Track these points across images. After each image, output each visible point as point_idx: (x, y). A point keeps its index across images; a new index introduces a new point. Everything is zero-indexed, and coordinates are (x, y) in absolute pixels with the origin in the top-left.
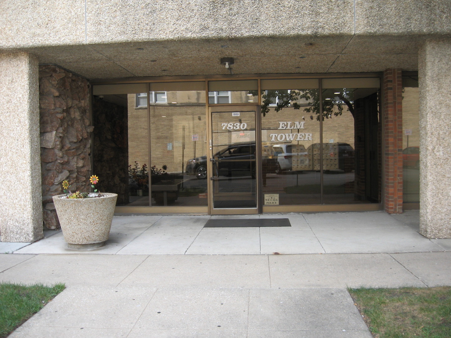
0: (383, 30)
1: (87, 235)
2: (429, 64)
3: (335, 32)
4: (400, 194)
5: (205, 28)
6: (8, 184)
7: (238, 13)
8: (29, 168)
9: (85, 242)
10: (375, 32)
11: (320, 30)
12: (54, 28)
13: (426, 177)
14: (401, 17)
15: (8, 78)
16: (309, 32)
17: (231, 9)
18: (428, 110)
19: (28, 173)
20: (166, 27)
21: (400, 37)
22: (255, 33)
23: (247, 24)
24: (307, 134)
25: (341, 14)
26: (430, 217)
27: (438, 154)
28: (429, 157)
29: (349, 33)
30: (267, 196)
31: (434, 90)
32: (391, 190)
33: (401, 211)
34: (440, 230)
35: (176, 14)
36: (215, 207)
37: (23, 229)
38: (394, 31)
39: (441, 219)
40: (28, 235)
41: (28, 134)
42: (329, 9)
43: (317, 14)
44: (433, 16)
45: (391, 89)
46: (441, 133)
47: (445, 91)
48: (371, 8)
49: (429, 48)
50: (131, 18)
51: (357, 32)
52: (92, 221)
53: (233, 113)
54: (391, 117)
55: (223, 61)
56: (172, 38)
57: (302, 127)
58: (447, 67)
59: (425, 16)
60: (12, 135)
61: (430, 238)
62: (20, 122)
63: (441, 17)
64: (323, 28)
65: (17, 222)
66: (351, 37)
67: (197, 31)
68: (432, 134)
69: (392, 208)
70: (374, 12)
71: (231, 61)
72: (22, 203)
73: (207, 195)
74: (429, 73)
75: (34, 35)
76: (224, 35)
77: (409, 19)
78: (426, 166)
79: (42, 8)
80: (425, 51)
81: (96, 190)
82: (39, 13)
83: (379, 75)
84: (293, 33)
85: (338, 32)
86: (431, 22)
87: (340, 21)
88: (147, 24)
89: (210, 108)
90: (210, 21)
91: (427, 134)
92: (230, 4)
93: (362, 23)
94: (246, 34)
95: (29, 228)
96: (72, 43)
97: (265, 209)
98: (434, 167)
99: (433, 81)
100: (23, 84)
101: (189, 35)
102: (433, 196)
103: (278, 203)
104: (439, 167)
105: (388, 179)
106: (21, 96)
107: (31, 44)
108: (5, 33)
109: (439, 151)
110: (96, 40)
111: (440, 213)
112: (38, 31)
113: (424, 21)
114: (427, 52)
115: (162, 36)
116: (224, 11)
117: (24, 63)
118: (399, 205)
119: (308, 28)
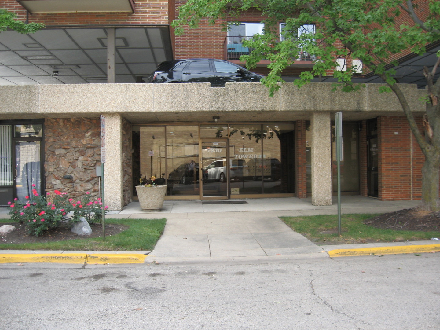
0: (294, 109)
1: (155, 204)
2: (315, 124)
3: (271, 110)
4: (305, 187)
5: (212, 107)
6: (108, 180)
7: (227, 100)
8: (120, 172)
9: (154, 208)
10: (290, 110)
11: (265, 108)
12: (137, 103)
13: (314, 176)
14: (301, 103)
15: (109, 127)
16: (260, 110)
17: (224, 98)
18: (314, 145)
19: (120, 175)
20: (193, 105)
21: (301, 111)
22: (235, 109)
23: (231, 105)
24: (255, 155)
25: (274, 101)
26: (316, 196)
27: (319, 166)
28: (315, 167)
29: (278, 110)
30: (232, 190)
31: (317, 136)
32: (300, 185)
33: (306, 197)
34: (320, 201)
35: (198, 99)
36: (204, 196)
37: (116, 204)
38: (298, 109)
39: (321, 196)
40: (119, 206)
41: (120, 155)
42: (269, 99)
43: (264, 101)
44: (316, 103)
45: (300, 131)
46: (320, 156)
47: (322, 137)
48: (288, 99)
49: (315, 116)
50: (176, 100)
51: (282, 110)
52: (158, 197)
53: (214, 143)
54: (300, 146)
55: (214, 118)
56: (196, 110)
57: (252, 151)
58: (323, 125)
59: (312, 103)
60: (111, 155)
61: (316, 205)
62: (115, 149)
63: (319, 103)
64: (266, 107)
65: (113, 200)
66: (278, 111)
67: (208, 107)
68: (316, 156)
69: (301, 195)
70: (290, 101)
71: (218, 117)
72: (116, 190)
73: (199, 189)
74: (315, 128)
75: (127, 106)
76: (220, 110)
77: (305, 104)
78: (314, 172)
79: (131, 93)
80: (313, 117)
81: (154, 184)
82: (129, 96)
83: (294, 123)
84: (252, 110)
85: (273, 110)
86: (315, 105)
87: (274, 104)
88: (184, 104)
89: (201, 140)
90: (214, 103)
91: (314, 156)
92: (224, 95)
93: (284, 106)
94: (231, 110)
95: (119, 203)
96: (146, 111)
97: (231, 196)
98: (317, 172)
99: (316, 131)
100: (117, 130)
101: (204, 110)
102: (317, 186)
103: (239, 193)
104: (320, 172)
105: (298, 179)
106: (116, 136)
107: (125, 111)
108: (111, 105)
109: (319, 164)
110: (159, 110)
111: (321, 193)
112: (129, 105)
113: (312, 105)
114: (314, 118)
115: (191, 110)
116: (221, 99)
117: (118, 119)
118: (305, 193)
119: (260, 107)
